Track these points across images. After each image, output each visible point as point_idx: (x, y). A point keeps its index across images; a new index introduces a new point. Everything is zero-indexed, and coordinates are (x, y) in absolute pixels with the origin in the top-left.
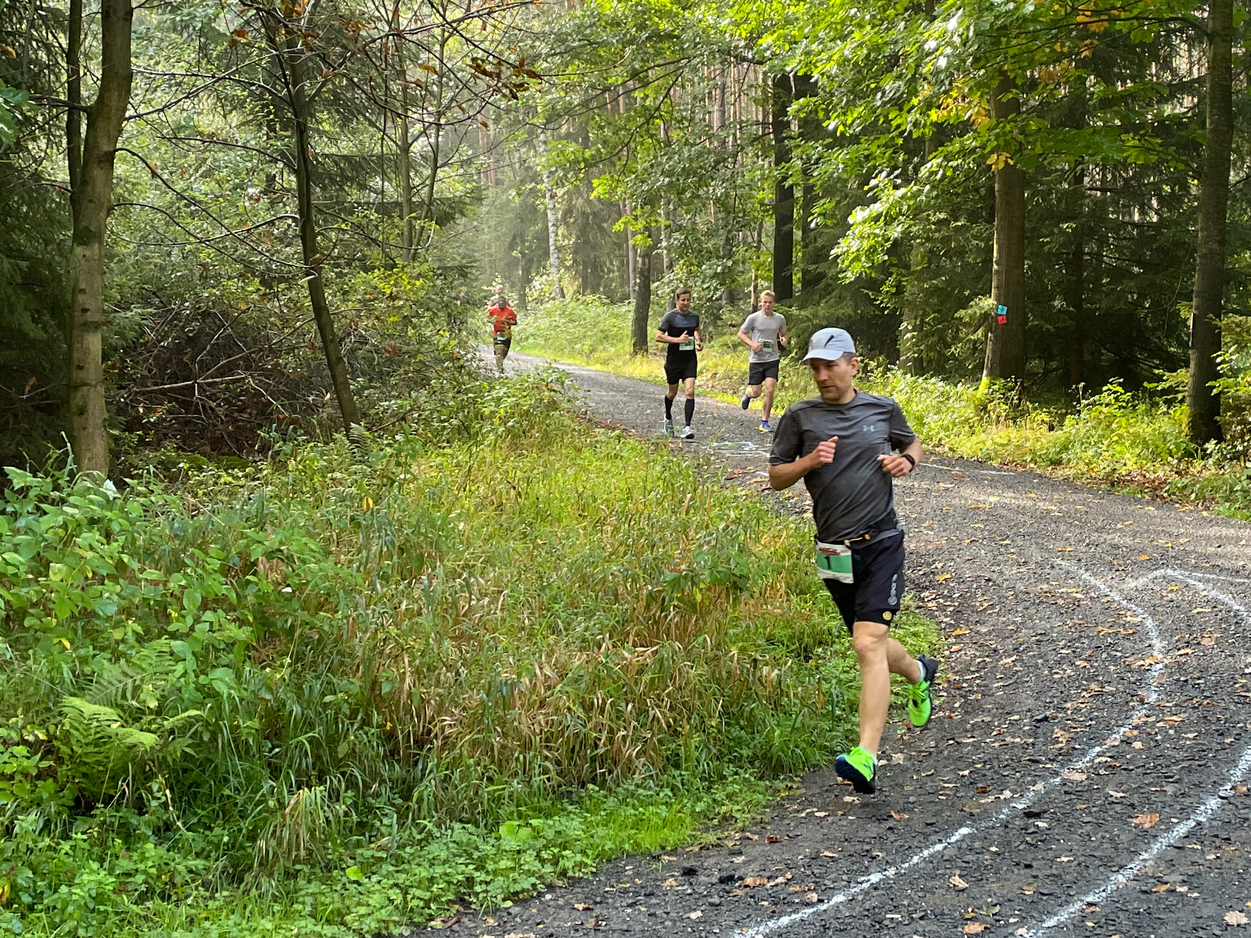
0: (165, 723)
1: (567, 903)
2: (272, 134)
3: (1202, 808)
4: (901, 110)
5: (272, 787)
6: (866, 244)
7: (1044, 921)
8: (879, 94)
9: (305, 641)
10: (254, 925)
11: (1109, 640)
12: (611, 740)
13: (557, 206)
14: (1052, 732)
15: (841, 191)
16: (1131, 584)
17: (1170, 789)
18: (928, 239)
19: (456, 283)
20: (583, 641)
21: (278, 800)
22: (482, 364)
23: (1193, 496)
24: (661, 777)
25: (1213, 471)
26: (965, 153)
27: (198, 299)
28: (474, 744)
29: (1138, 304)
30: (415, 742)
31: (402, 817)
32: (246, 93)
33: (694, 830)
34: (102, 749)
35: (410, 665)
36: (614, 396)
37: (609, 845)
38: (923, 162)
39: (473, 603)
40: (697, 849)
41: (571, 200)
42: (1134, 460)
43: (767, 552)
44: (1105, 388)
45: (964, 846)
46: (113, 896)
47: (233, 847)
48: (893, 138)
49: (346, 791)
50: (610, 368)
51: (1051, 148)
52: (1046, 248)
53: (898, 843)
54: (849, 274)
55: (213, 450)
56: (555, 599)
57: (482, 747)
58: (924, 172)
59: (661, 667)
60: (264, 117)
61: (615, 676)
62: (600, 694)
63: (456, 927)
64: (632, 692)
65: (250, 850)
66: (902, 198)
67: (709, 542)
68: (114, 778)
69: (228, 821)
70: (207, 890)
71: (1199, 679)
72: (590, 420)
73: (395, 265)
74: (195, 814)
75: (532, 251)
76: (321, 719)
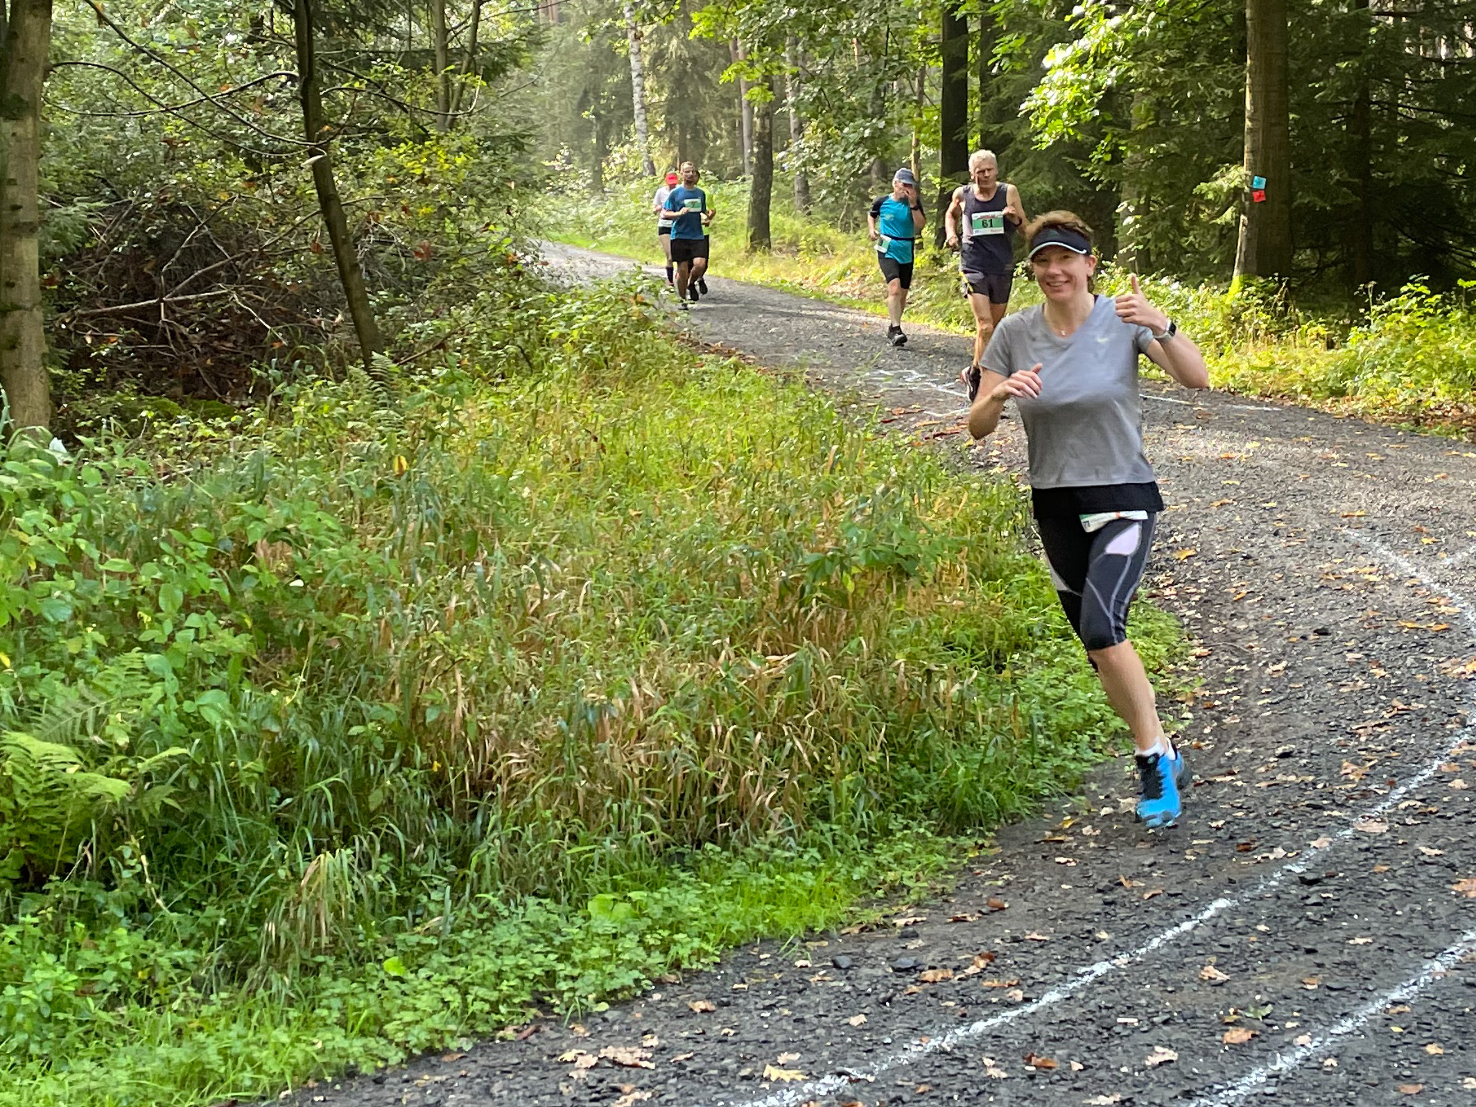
0: (140, 765)
1: (683, 1005)
5: (282, 851)
6: (1069, 95)
7: (1333, 1025)
9: (322, 652)
10: (263, 1037)
11: (1416, 638)
12: (735, 782)
13: (644, 49)
14: (1340, 766)
15: (1033, 22)
16: (1448, 561)
18: (1155, 87)
19: (509, 158)
20: (695, 648)
21: (291, 869)
22: (546, 269)
24: (805, 833)
27: (163, 187)
28: (552, 789)
29: (1448, 172)
30: (472, 787)
31: (457, 891)
33: (852, 904)
34: (56, 802)
35: (464, 684)
37: (737, 926)
39: (546, 597)
40: (856, 931)
41: (661, 41)
42: (1446, 388)
43: (941, 522)
44: (1404, 289)
45: (1221, 923)
46: (76, 1000)
47: (232, 933)
49: (380, 856)
50: (720, 271)
52: (1318, 97)
53: (1129, 921)
54: (1046, 137)
55: (186, 392)
56: (655, 591)
57: (563, 794)
59: (800, 679)
61: (739, 695)
62: (719, 719)
64: (763, 716)
65: (254, 937)
66: (1117, 30)
67: (863, 510)
68: (72, 841)
69: (224, 897)
70: (199, 991)
72: (694, 343)
73: (425, 137)
74: (181, 888)
75: (610, 111)
76: (346, 759)
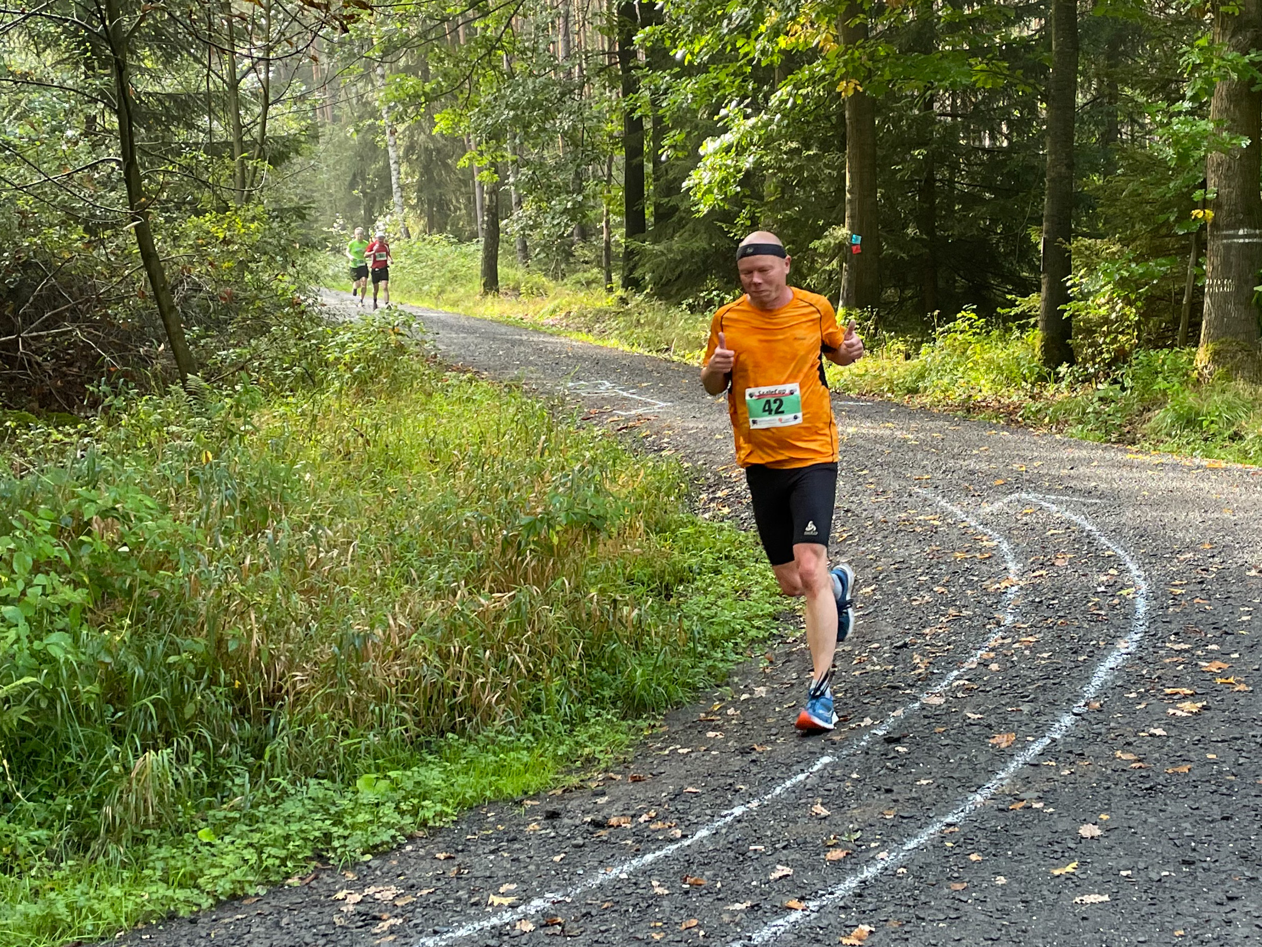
1: (428, 853)
2: (90, 73)
3: (1057, 725)
4: (749, 37)
5: (117, 752)
6: (718, 176)
7: (905, 844)
8: (726, 22)
9: (145, 601)
10: (102, 893)
11: (967, 565)
12: (469, 688)
13: (398, 142)
14: (912, 657)
15: (691, 122)
16: (988, 510)
17: (1025, 708)
18: (780, 169)
19: (293, 225)
20: (438, 589)
21: (124, 766)
22: (324, 309)
23: (1047, 420)
24: (522, 722)
25: (1066, 394)
26: (814, 80)
27: (18, 249)
28: (328, 698)
29: (989, 230)
30: (266, 699)
31: (254, 775)
32: (59, 30)
33: (557, 773)
35: (257, 621)
36: (464, 338)
37: (470, 793)
38: (773, 91)
39: (322, 555)
40: (560, 792)
41: (412, 136)
42: (989, 385)
43: (625, 491)
44: (959, 315)
45: (826, 774)
47: (78, 815)
48: (741, 66)
49: (194, 753)
50: (459, 310)
51: (899, 74)
52: (898, 176)
53: (761, 775)
54: (701, 207)
55: (41, 407)
56: (407, 548)
57: (336, 701)
58: (774, 100)
59: (519, 611)
60: (80, 54)
61: (472, 624)
62: (457, 642)
63: (314, 883)
64: (490, 638)
65: (95, 817)
66: (753, 127)
67: (565, 483)
69: (71, 788)
70: (52, 860)
71: (1053, 599)
72: (440, 364)
73: (227, 209)
74: (36, 783)
75: (374, 190)
76: (165, 681)
